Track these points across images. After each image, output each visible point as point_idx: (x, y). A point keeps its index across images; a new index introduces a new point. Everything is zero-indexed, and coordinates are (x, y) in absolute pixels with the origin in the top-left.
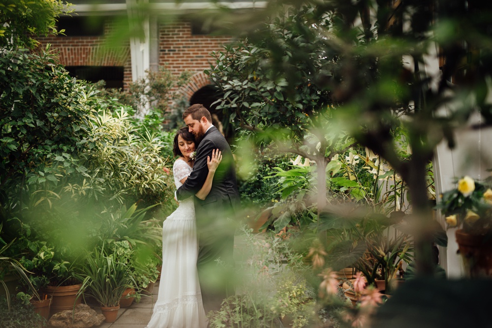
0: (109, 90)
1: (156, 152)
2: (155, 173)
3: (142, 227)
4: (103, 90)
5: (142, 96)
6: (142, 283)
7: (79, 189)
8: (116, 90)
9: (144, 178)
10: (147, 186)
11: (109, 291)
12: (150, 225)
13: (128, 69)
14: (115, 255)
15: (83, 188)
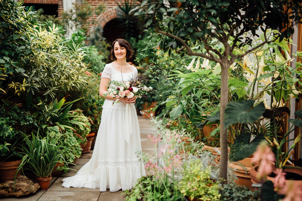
0: (46, 16)
1: (80, 59)
2: (79, 75)
3: (69, 115)
4: (42, 16)
5: (70, 22)
6: (69, 158)
7: (20, 86)
8: (52, 17)
9: (71, 79)
10: (73, 85)
11: (43, 166)
12: (75, 114)
13: (61, 6)
14: (48, 138)
15: (23, 85)
